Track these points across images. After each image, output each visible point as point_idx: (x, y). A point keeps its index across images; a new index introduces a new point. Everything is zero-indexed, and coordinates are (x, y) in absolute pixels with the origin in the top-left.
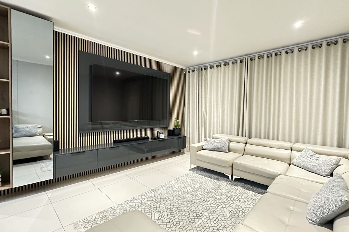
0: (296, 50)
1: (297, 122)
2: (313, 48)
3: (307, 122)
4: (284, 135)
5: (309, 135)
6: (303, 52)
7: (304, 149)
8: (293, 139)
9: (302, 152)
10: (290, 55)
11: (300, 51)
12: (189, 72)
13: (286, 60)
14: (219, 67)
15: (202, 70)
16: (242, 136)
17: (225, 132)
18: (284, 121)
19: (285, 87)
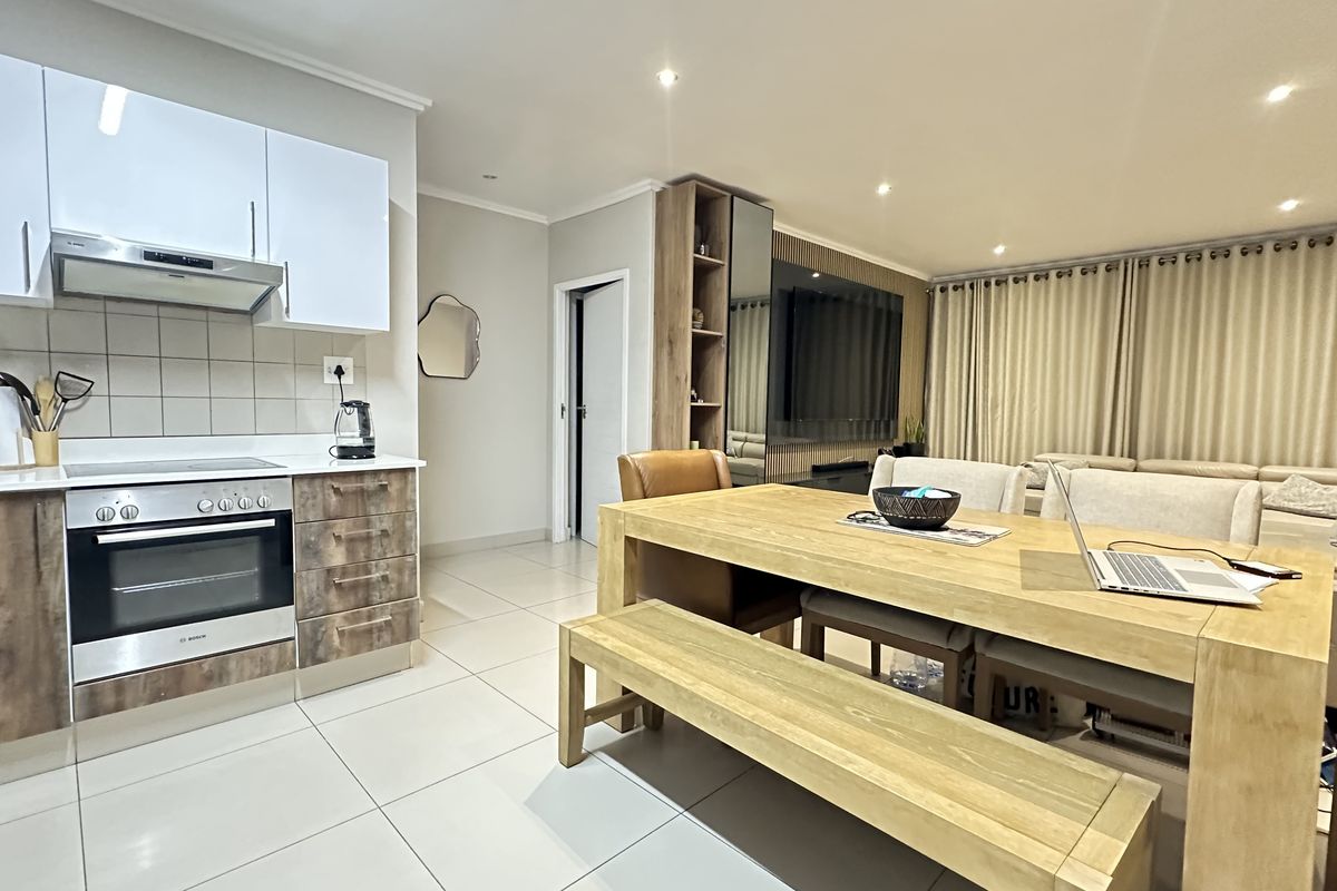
0: (1269, 248)
1: (1267, 419)
2: (1312, 244)
3: (1293, 417)
4: (1231, 448)
5: (1296, 446)
6: (1286, 252)
7: (1290, 475)
8: (1255, 456)
9: (1285, 482)
10: (1252, 257)
11: (1277, 249)
12: (943, 290)
13: (1242, 271)
14: (1043, 280)
15: (987, 284)
16: (1111, 453)
17: (1060, 446)
18: (1233, 417)
19: (1237, 335)
